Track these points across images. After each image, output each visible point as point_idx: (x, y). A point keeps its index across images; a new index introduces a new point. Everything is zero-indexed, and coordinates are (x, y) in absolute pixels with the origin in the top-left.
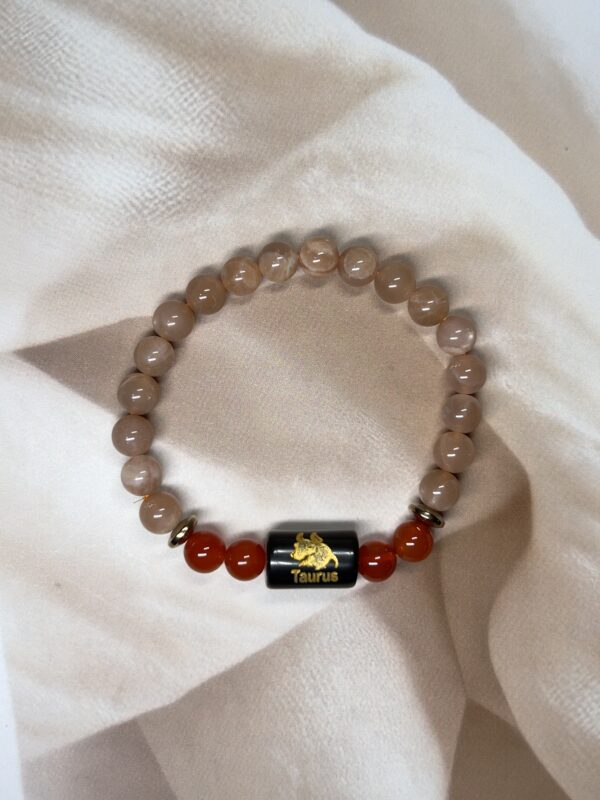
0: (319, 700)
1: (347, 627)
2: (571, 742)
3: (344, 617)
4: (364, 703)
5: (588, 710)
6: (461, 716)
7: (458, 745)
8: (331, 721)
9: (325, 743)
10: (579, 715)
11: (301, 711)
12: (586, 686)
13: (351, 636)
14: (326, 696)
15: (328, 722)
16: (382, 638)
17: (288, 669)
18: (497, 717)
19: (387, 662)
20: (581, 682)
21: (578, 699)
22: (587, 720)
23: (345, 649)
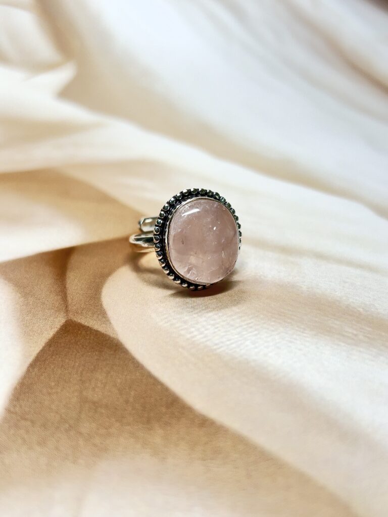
2: (180, 350)
6: (56, 329)
7: (44, 348)
10: (192, 332)
12: (201, 316)
18: (97, 331)
20: (197, 313)
22: (202, 336)
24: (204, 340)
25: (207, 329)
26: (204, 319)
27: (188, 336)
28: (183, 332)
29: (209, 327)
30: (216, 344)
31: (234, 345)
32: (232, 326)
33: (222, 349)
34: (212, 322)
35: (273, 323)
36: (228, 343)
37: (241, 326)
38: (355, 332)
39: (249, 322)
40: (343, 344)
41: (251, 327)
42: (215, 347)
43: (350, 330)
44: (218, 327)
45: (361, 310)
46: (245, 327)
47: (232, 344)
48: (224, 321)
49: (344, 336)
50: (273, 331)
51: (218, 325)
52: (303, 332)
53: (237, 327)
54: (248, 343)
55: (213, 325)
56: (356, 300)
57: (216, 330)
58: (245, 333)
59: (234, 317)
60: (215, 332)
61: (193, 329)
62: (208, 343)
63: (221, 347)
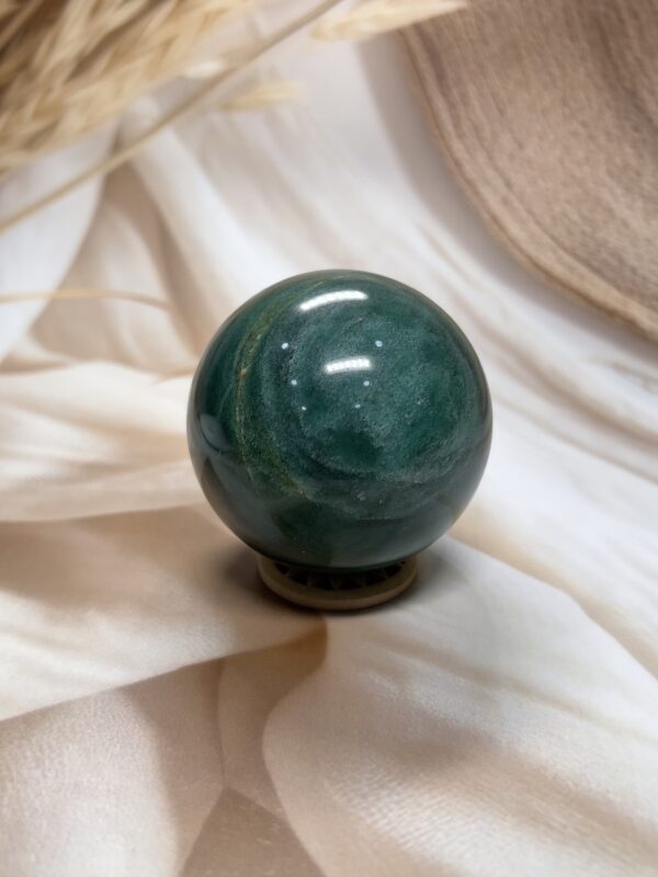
0: (38, 773)
1: (99, 713)
2: (361, 843)
3: (99, 705)
4: (93, 779)
5: (385, 811)
6: (213, 803)
7: (201, 833)
8: (44, 792)
9: (27, 814)
10: (372, 815)
11: (12, 780)
12: (382, 787)
13: (102, 721)
14: (49, 770)
15: (41, 794)
16: (137, 725)
17: (16, 742)
19: (135, 746)
20: (377, 782)
21: (371, 799)
22: (386, 821)
23: (89, 731)
24: (388, 828)
25: (391, 810)
26: (385, 793)
27: (369, 821)
28: (362, 814)
29: (392, 806)
30: (403, 836)
31: (423, 839)
32: (421, 805)
33: (409, 845)
35: (468, 803)
36: (417, 834)
37: (431, 806)
38: (563, 821)
39: (439, 799)
40: (549, 841)
41: (443, 809)
42: (401, 841)
43: (558, 818)
44: (403, 808)
45: (570, 783)
46: (435, 807)
48: (410, 796)
49: (550, 827)
50: (469, 816)
51: (403, 804)
53: (427, 808)
54: (440, 835)
55: (398, 803)
56: (565, 766)
57: (401, 812)
58: (435, 818)
59: (422, 791)
60: (400, 816)
61: (373, 810)
62: (393, 834)
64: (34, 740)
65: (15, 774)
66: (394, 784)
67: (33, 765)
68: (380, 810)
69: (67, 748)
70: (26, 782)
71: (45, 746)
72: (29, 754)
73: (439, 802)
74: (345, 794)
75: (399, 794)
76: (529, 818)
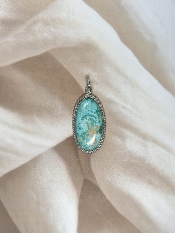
0: (42, 177)
7: (81, 190)
14: (44, 176)
16: (60, 161)
21: (116, 179)
22: (119, 185)
24: (120, 187)
25: (120, 182)
26: (119, 177)
27: (116, 185)
28: (114, 183)
29: (121, 180)
30: (123, 189)
31: (127, 189)
32: (127, 180)
34: (122, 178)
35: (137, 179)
36: (126, 188)
37: (129, 180)
38: (157, 183)
39: (131, 178)
40: (153, 189)
41: (131, 181)
42: (123, 190)
43: (156, 183)
44: (123, 181)
45: (161, 172)
46: (130, 180)
47: (127, 188)
48: (125, 178)
49: (154, 185)
50: (137, 183)
51: (123, 180)
52: (144, 183)
53: (128, 181)
54: (131, 188)
55: (122, 180)
56: (160, 167)
57: (123, 182)
58: (130, 183)
59: (127, 176)
60: (122, 183)
62: (121, 188)
63: (124, 190)
64: (37, 167)
65: (37, 178)
66: (121, 174)
67: (40, 175)
68: (118, 182)
69: (46, 169)
70: (40, 180)
71: (41, 169)
72: (37, 172)
73: (131, 179)
74: (110, 178)
75: (122, 177)
76: (150, 182)
